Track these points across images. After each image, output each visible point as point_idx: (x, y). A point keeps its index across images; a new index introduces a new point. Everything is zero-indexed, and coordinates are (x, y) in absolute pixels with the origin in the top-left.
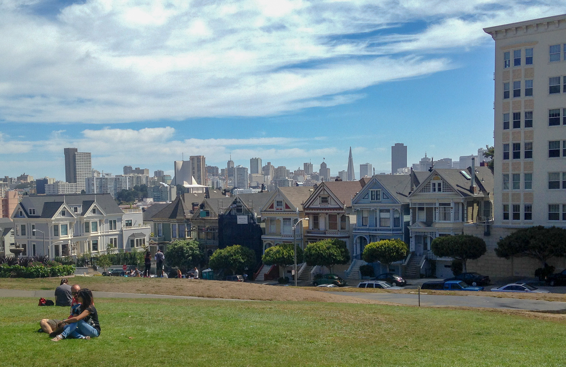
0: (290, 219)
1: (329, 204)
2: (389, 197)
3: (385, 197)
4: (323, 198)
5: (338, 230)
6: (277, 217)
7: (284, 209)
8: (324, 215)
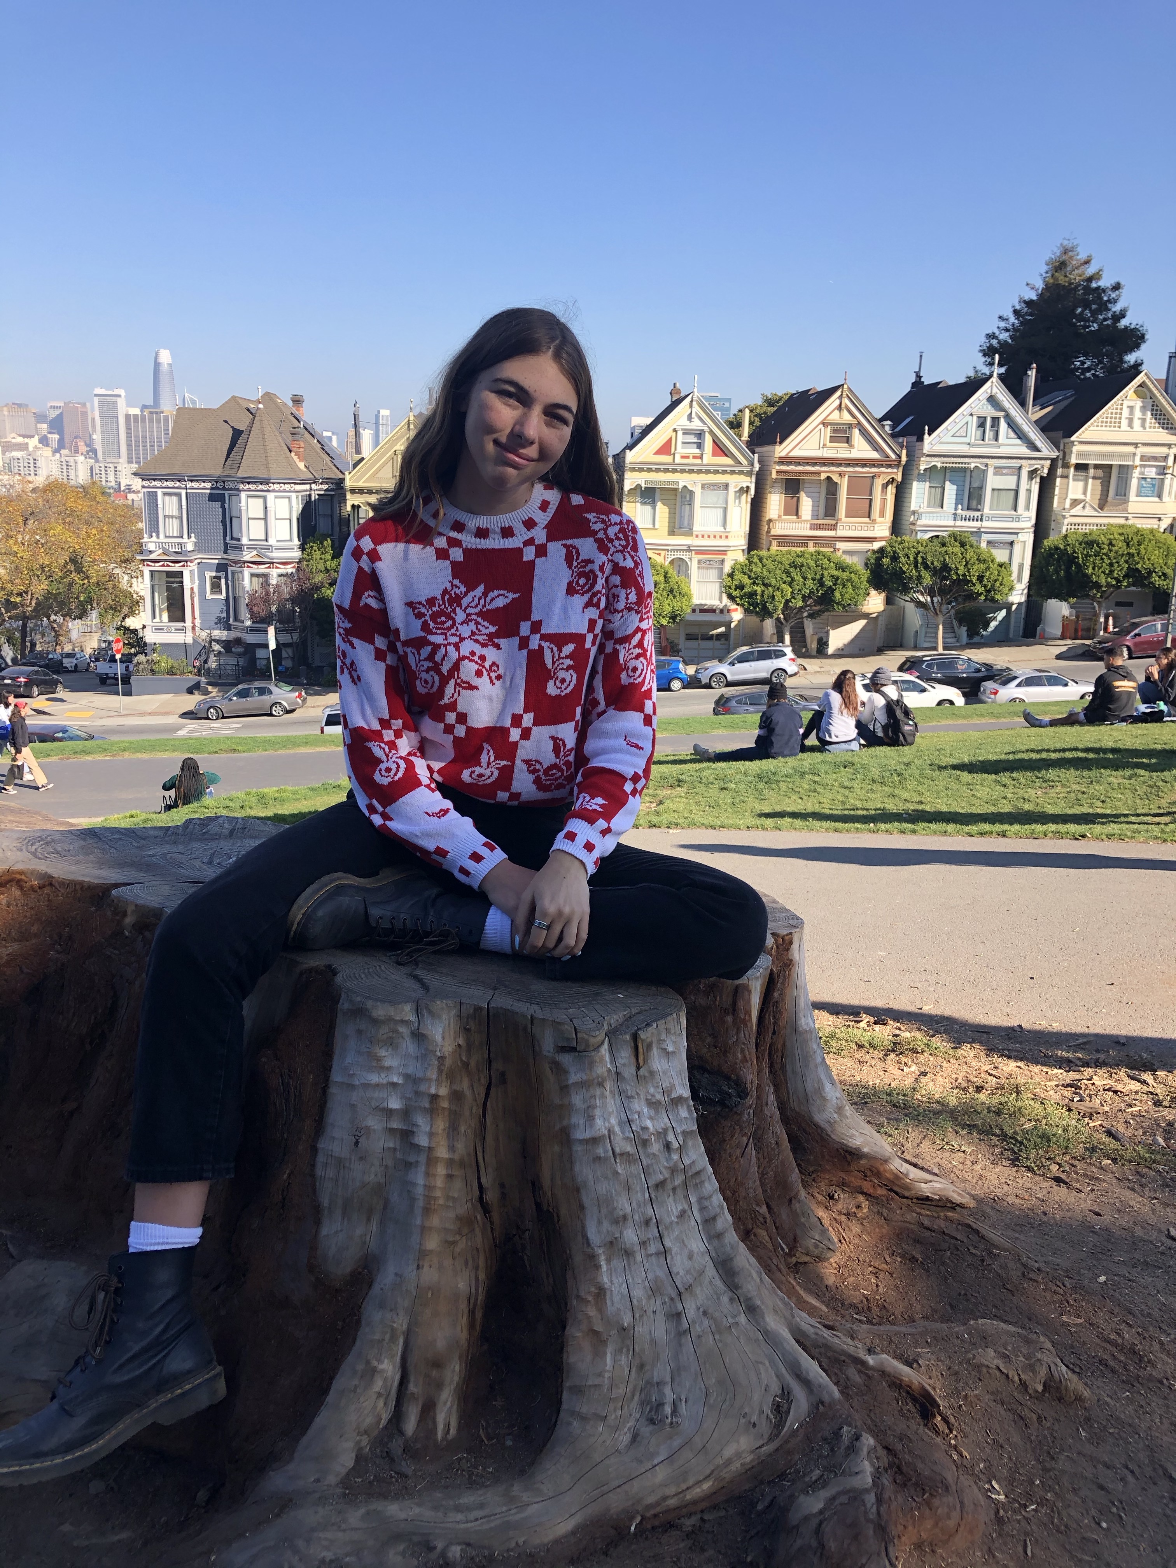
0: (726, 486)
1: (852, 446)
2: (1020, 435)
3: (1012, 435)
4: (834, 431)
5: (874, 520)
6: (683, 480)
7: (708, 458)
8: (835, 478)
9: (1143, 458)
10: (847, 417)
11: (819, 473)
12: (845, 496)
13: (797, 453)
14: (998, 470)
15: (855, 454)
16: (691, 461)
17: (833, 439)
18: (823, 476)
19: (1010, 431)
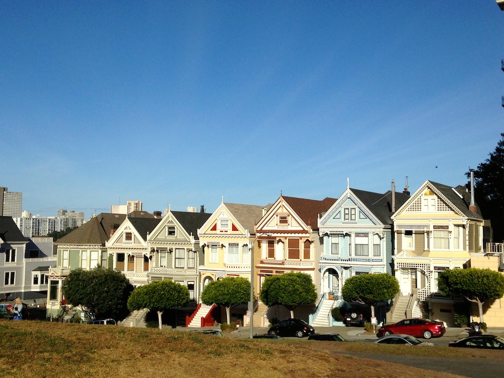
0: (238, 244)
1: (289, 224)
2: (367, 217)
3: (362, 216)
4: (281, 218)
5: (301, 260)
6: (222, 241)
7: (230, 231)
8: (283, 240)
9: (435, 227)
10: (285, 211)
11: (275, 238)
12: (287, 249)
13: (265, 228)
14: (357, 235)
15: (290, 228)
16: (224, 233)
17: (281, 222)
18: (277, 239)
19: (361, 214)
